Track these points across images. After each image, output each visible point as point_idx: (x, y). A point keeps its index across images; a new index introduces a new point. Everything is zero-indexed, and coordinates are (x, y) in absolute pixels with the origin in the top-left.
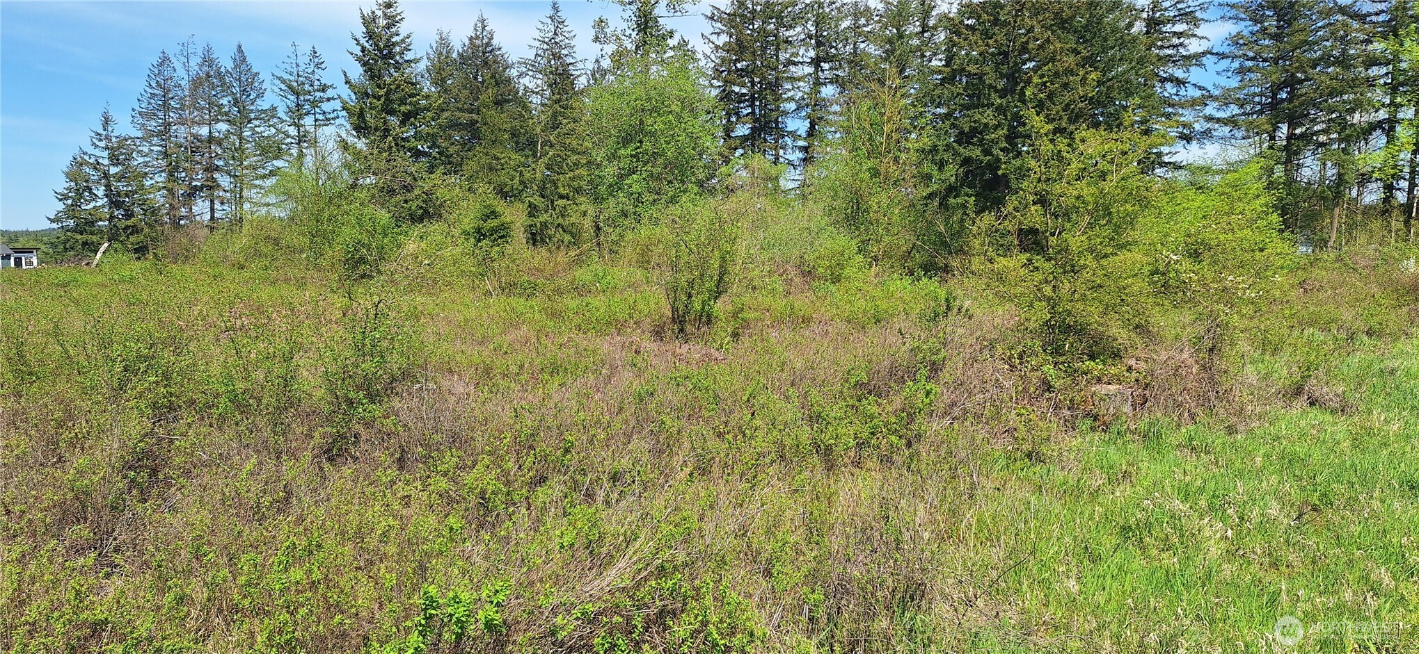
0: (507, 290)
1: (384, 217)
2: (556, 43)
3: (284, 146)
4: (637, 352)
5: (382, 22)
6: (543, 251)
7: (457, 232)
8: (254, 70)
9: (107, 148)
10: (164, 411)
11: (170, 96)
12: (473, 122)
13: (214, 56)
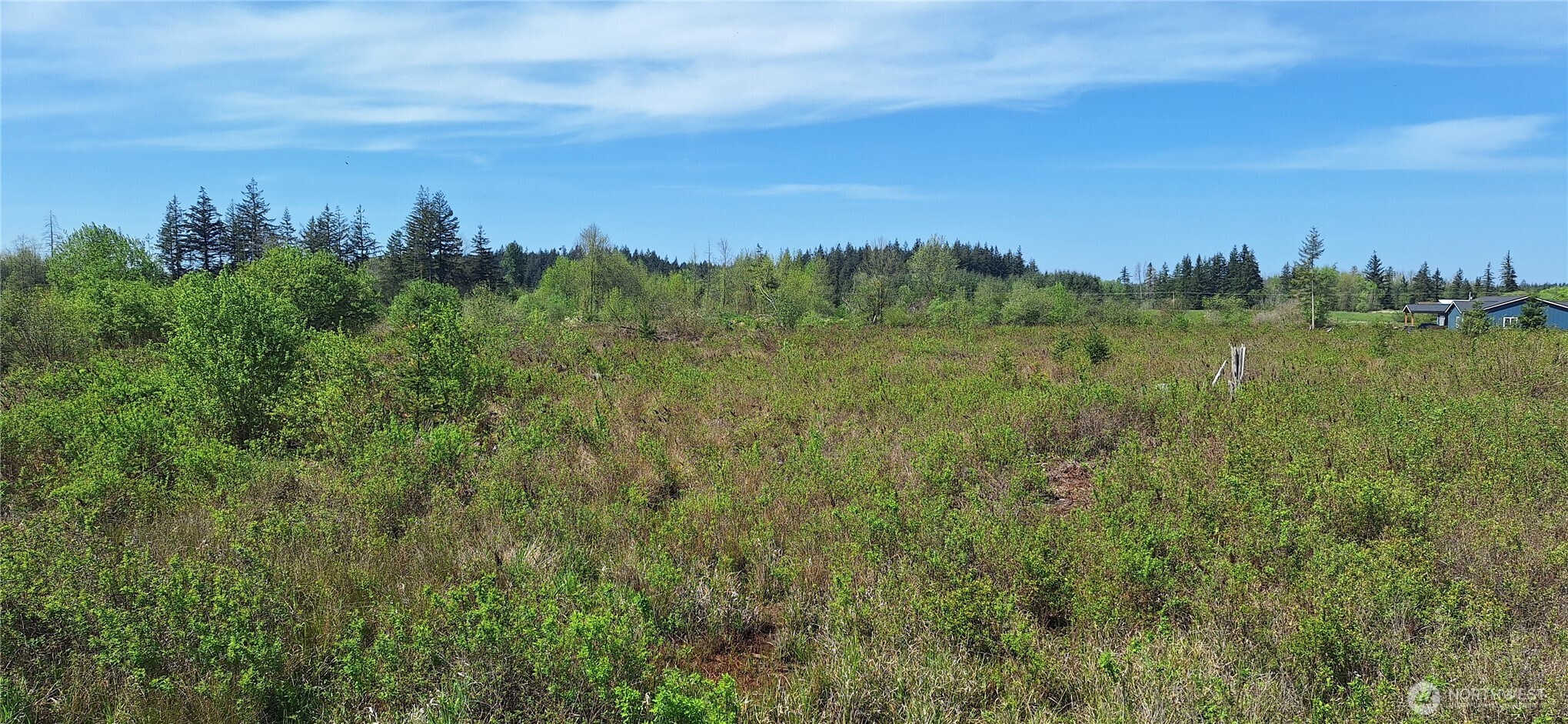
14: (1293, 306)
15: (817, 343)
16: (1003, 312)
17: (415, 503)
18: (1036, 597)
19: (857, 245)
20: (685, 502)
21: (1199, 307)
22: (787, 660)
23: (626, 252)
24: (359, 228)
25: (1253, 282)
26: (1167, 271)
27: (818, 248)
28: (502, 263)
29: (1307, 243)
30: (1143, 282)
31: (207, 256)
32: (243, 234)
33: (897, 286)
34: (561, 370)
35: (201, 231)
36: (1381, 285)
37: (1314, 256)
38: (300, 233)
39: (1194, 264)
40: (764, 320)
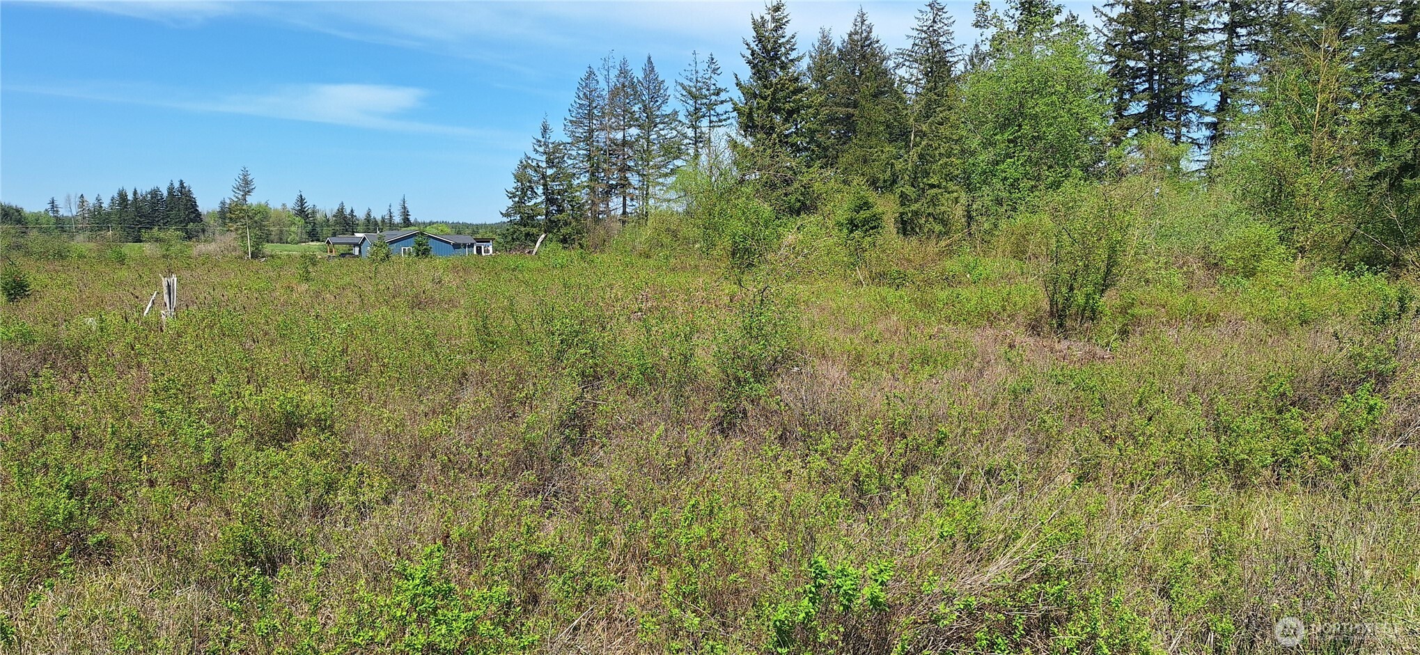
0: (877, 280)
1: (767, 209)
2: (934, 31)
3: (683, 147)
4: (1011, 346)
5: (771, 26)
6: (914, 241)
7: (830, 223)
8: (660, 79)
9: (545, 153)
10: (591, 379)
11: (594, 105)
12: (849, 116)
13: (629, 68)
14: (230, 239)
21: (138, 240)
25: (192, 216)
26: (101, 203)
29: (239, 180)
30: (75, 213)
36: (307, 220)
37: (247, 193)
39: (130, 197)
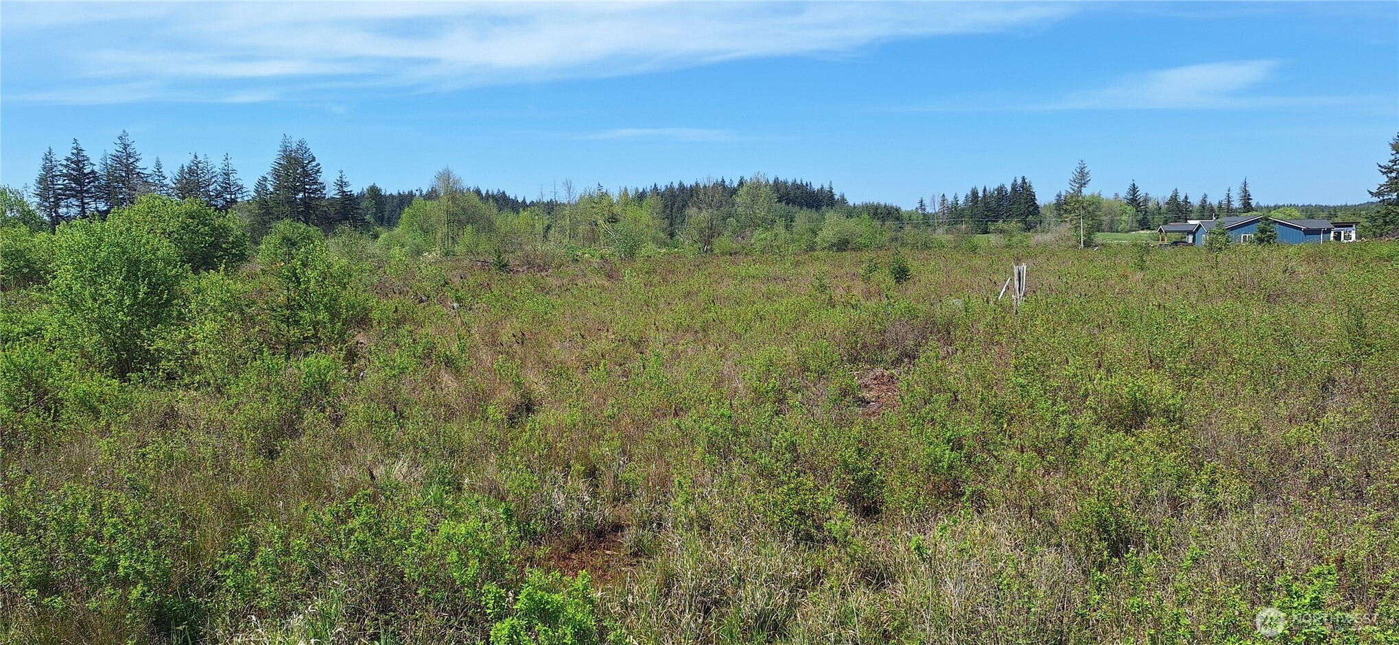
14: (1065, 229)
15: (654, 271)
16: (818, 239)
17: (290, 427)
18: (852, 490)
19: (688, 183)
20: (540, 417)
21: (986, 232)
22: (635, 555)
23: (478, 192)
24: (227, 174)
25: (1031, 209)
26: (957, 201)
27: (653, 186)
28: (364, 205)
29: (1076, 173)
30: (937, 211)
31: (83, 204)
32: (117, 182)
33: (724, 219)
34: (421, 301)
35: (76, 180)
36: (1139, 209)
37: (1083, 185)
38: (171, 180)
39: (981, 194)
40: (606, 251)
